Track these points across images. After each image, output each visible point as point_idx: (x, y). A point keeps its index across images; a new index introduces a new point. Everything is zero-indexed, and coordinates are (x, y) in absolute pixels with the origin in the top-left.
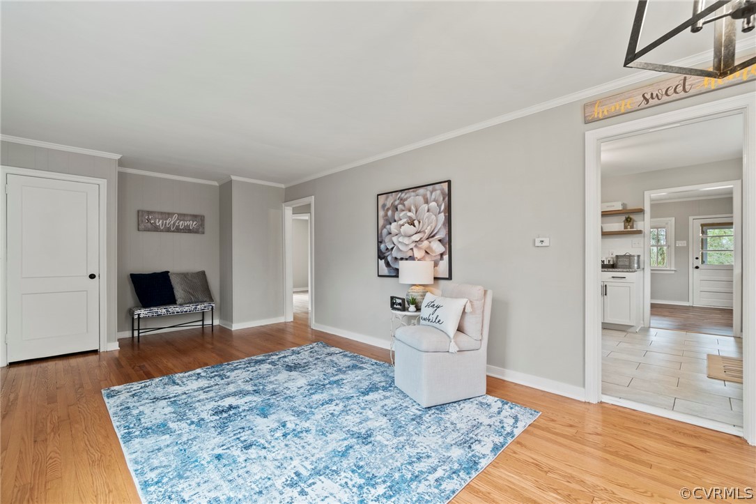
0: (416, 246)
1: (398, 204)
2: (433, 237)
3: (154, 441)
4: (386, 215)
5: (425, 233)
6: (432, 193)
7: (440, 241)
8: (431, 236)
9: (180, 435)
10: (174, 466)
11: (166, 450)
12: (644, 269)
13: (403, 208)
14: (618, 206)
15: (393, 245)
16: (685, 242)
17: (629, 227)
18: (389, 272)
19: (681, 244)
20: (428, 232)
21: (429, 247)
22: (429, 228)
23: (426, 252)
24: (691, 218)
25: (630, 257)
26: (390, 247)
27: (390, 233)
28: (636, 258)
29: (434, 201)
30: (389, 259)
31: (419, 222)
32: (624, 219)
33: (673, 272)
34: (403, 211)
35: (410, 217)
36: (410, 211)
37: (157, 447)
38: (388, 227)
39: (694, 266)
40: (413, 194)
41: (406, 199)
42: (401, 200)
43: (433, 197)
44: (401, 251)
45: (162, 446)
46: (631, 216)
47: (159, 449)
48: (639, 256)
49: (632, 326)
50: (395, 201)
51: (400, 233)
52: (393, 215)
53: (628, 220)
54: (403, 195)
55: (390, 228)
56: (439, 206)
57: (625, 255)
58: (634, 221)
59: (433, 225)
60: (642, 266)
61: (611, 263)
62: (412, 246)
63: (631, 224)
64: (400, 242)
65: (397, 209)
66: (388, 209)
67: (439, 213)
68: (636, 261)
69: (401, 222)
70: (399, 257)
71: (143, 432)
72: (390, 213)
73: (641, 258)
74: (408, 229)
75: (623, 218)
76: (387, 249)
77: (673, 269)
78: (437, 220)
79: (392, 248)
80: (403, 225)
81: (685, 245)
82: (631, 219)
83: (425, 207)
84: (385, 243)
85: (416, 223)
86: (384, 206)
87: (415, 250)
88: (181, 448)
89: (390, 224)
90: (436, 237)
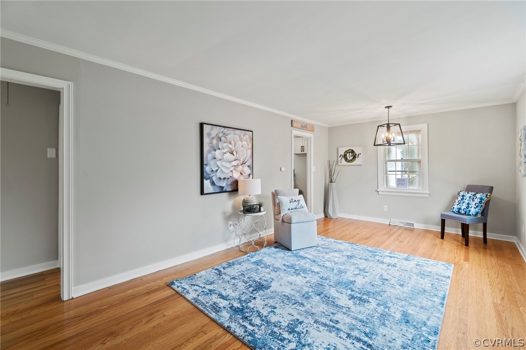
0: (234, 169)
1: (222, 136)
2: (245, 163)
3: (419, 315)
4: (211, 143)
5: (240, 161)
6: (244, 135)
7: (248, 166)
8: (243, 163)
9: (402, 306)
10: (423, 296)
11: (419, 305)
13: (226, 140)
15: (217, 168)
18: (214, 189)
20: (242, 160)
21: (243, 170)
22: (242, 157)
23: (241, 173)
26: (215, 169)
27: (215, 158)
29: (246, 141)
30: (214, 179)
31: (237, 153)
34: (226, 142)
35: (230, 148)
36: (230, 144)
37: (422, 310)
38: (213, 152)
40: (232, 132)
41: (228, 135)
42: (224, 134)
43: (245, 138)
44: (224, 172)
45: (418, 309)
47: (422, 308)
50: (219, 133)
51: (223, 159)
52: (218, 144)
54: (226, 130)
55: (215, 154)
56: (248, 145)
59: (245, 156)
62: (232, 169)
64: (223, 166)
65: (221, 140)
66: (213, 138)
67: (248, 149)
69: (224, 151)
70: (222, 177)
71: (420, 325)
72: (214, 142)
74: (228, 156)
76: (212, 171)
78: (247, 153)
79: (217, 171)
80: (225, 153)
83: (241, 143)
84: (210, 166)
85: (235, 153)
86: (209, 134)
87: (234, 171)
88: (410, 300)
89: (215, 150)
90: (246, 164)
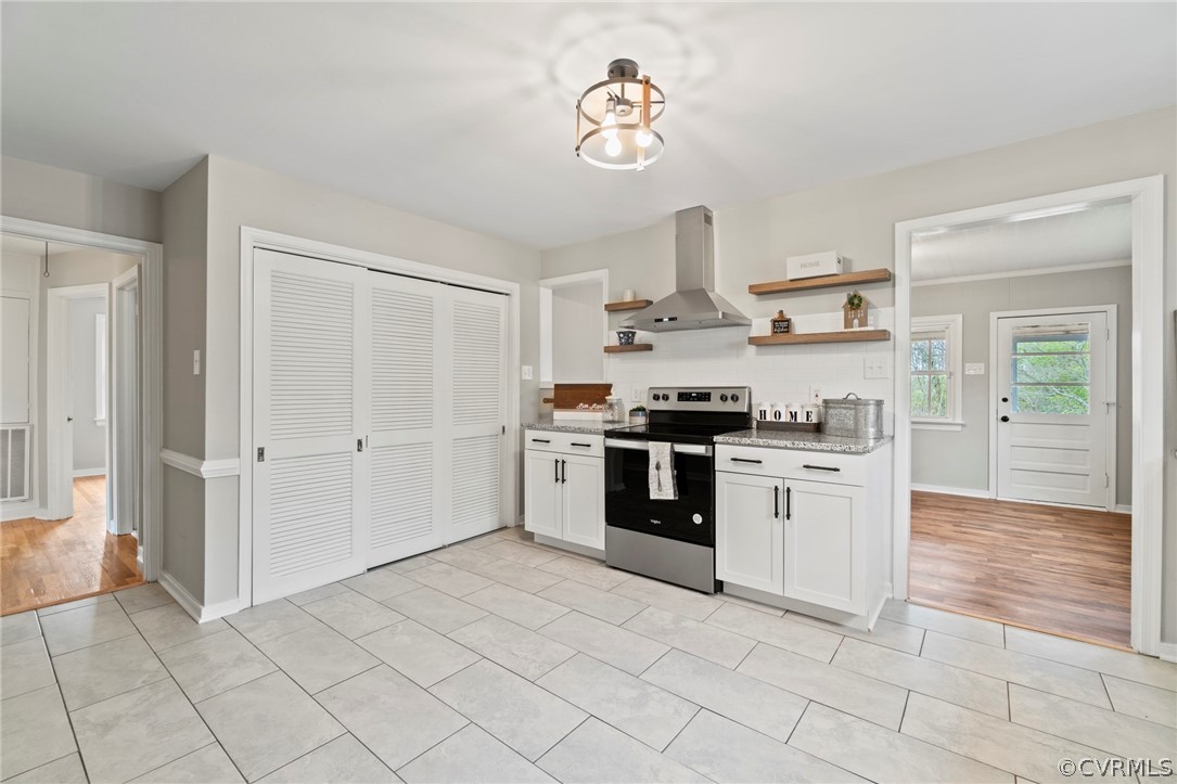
12: (893, 437)
14: (828, 266)
16: (982, 365)
17: (856, 322)
19: (974, 369)
24: (994, 315)
25: (856, 404)
28: (872, 409)
32: (844, 299)
33: (959, 428)
39: (1000, 417)
46: (862, 293)
48: (879, 403)
49: (855, 615)
53: (854, 304)
57: (845, 400)
58: (868, 303)
60: (887, 431)
61: (814, 420)
63: (860, 313)
68: (872, 417)
73: (886, 408)
75: (842, 298)
77: (959, 421)
81: (982, 372)
82: (860, 300)
